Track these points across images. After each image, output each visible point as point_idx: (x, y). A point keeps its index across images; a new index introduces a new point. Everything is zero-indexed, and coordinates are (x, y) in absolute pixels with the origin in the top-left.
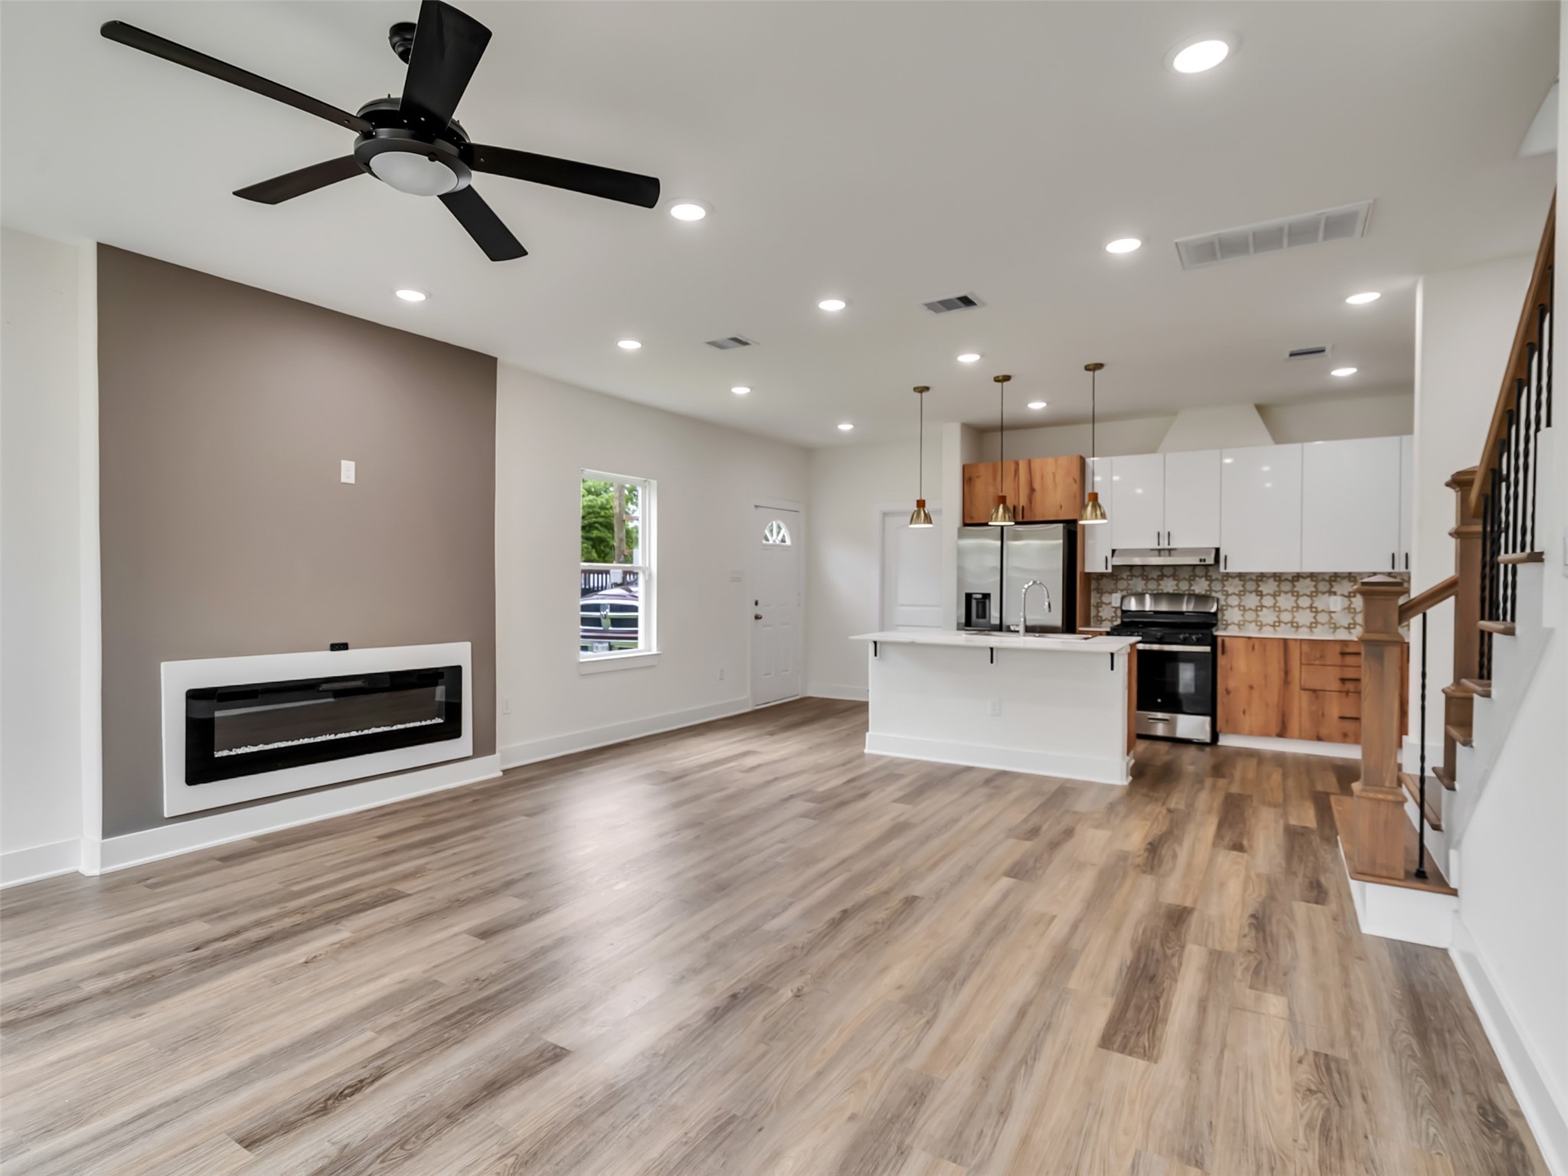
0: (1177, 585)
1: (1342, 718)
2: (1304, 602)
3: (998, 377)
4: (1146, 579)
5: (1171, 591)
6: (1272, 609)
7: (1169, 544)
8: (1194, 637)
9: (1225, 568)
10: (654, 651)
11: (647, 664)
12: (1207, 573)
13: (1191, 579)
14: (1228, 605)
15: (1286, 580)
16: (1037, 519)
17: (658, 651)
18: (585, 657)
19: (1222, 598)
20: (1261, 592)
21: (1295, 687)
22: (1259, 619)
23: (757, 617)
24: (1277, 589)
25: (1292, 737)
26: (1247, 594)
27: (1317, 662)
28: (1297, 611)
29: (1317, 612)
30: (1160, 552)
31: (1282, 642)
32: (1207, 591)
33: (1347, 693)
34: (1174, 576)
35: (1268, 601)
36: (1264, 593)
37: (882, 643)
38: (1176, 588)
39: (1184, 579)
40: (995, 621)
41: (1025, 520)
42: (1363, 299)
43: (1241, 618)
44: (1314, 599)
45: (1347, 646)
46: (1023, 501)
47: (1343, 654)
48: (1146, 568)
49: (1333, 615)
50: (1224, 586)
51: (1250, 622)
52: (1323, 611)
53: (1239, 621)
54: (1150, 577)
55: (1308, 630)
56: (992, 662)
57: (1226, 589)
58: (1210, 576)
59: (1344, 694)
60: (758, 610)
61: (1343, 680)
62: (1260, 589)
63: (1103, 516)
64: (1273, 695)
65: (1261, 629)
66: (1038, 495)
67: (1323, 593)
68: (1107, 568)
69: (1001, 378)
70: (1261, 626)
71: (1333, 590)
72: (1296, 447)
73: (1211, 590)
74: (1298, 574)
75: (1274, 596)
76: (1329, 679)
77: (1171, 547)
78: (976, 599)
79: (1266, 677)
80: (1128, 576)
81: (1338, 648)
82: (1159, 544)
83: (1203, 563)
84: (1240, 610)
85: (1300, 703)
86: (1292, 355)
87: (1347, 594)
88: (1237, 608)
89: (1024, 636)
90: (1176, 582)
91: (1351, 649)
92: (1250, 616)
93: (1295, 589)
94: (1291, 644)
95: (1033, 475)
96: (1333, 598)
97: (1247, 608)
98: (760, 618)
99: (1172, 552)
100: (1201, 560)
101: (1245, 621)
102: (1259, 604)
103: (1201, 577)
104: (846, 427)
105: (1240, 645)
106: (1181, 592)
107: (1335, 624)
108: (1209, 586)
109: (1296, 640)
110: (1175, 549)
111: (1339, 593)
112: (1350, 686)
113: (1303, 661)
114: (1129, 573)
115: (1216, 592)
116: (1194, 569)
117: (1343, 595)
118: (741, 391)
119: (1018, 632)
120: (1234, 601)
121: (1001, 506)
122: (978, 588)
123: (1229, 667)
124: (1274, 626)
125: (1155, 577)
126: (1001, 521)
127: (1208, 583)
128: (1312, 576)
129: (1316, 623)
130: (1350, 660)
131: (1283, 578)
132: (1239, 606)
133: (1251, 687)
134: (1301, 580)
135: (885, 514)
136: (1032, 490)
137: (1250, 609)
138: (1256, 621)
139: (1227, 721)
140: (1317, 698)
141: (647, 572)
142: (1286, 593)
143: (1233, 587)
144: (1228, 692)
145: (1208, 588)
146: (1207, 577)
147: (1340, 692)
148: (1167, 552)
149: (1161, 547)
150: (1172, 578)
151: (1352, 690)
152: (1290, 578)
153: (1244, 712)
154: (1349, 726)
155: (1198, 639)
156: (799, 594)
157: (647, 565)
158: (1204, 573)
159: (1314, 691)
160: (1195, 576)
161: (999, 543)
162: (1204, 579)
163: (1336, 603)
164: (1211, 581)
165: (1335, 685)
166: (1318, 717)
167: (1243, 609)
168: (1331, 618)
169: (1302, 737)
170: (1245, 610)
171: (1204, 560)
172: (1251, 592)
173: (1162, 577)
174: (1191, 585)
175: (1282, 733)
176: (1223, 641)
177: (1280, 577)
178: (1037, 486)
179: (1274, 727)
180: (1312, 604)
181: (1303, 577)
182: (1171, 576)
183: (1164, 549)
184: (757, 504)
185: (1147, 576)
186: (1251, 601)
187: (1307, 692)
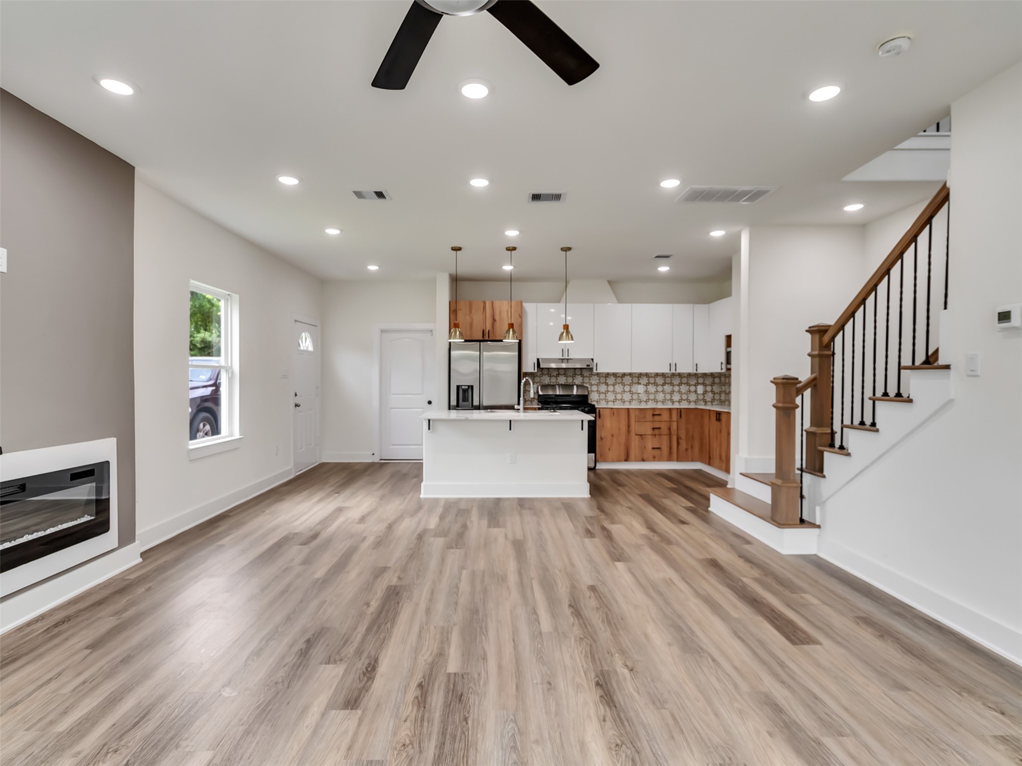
0: (566, 380)
1: (653, 448)
2: (627, 388)
3: (509, 247)
4: (550, 376)
5: (563, 383)
6: (612, 393)
7: (568, 356)
8: (586, 409)
9: (597, 370)
10: (237, 436)
11: (231, 447)
12: (581, 373)
13: (574, 376)
14: (592, 391)
15: (619, 376)
16: (497, 339)
17: (240, 435)
18: (194, 444)
19: (589, 387)
20: (607, 383)
21: (633, 434)
22: (607, 398)
23: (297, 405)
24: (615, 382)
25: (631, 461)
26: (601, 384)
27: (642, 420)
28: (624, 393)
29: (632, 394)
30: (562, 360)
31: (627, 410)
32: (581, 383)
33: (655, 435)
34: (565, 375)
35: (611, 388)
36: (609, 384)
37: (435, 420)
38: (566, 381)
39: (570, 376)
40: (476, 403)
41: (490, 339)
42: (717, 234)
43: (598, 398)
44: (632, 387)
45: (655, 411)
46: (488, 327)
47: (654, 415)
48: (550, 370)
49: (640, 395)
50: (590, 380)
51: (602, 400)
52: (635, 393)
53: (597, 399)
54: (552, 375)
55: (629, 403)
56: (510, 429)
57: (591, 381)
58: (583, 375)
59: (654, 436)
60: (298, 400)
61: (654, 429)
62: (607, 382)
63: (572, 339)
64: (623, 439)
65: (607, 403)
66: (497, 324)
67: (635, 384)
68: (534, 370)
69: (511, 248)
70: (607, 402)
71: (640, 382)
72: (628, 306)
73: (583, 383)
74: (624, 373)
75: (614, 385)
76: (647, 429)
77: (569, 357)
78: (463, 389)
79: (619, 429)
80: (540, 374)
81: (651, 412)
82: (563, 356)
83: (588, 367)
84: (598, 393)
85: (635, 442)
86: (657, 257)
87: (645, 384)
88: (596, 392)
89: (524, 412)
90: (566, 378)
91: (657, 413)
92: (602, 396)
93: (623, 382)
94: (631, 411)
95: (495, 312)
96: (640, 386)
97: (601, 392)
98: (299, 406)
99: (569, 361)
100: (587, 366)
101: (600, 399)
102: (606, 390)
103: (578, 375)
104: (373, 268)
105: (607, 412)
106: (568, 384)
107: (640, 400)
108: (583, 380)
109: (633, 409)
110: (572, 359)
111: (642, 383)
112: (656, 432)
113: (636, 420)
114: (541, 373)
115: (586, 383)
116: (575, 370)
117: (644, 385)
118: (333, 232)
119: (519, 409)
120: (594, 388)
121: (511, 330)
122: (465, 382)
123: (602, 425)
124: (613, 402)
125: (555, 375)
126: (512, 339)
127: (582, 378)
128: (630, 374)
129: (632, 399)
130: (657, 418)
131: (617, 376)
132: (597, 391)
133: (613, 436)
134: (626, 376)
135: (382, 331)
136: (494, 320)
137: (602, 393)
138: (605, 399)
139: (601, 455)
140: (642, 439)
141: (230, 371)
142: (619, 384)
143: (595, 380)
144: (602, 439)
145: (582, 381)
146: (582, 375)
147: (652, 435)
148: (566, 361)
149: (564, 358)
150: (563, 376)
151: (657, 433)
152: (621, 376)
153: (609, 449)
154: (656, 452)
155: (589, 410)
156: (317, 388)
157: (230, 365)
158: (580, 373)
159: (641, 435)
160: (576, 374)
161: (479, 353)
162: (580, 376)
163: (640, 389)
164: (584, 377)
165: (650, 432)
166: (643, 449)
167: (599, 392)
168: (639, 397)
169: (636, 460)
170: (600, 393)
171: (589, 366)
172: (603, 383)
173: (558, 375)
174: (573, 380)
175: (627, 459)
176: (599, 411)
177: (616, 375)
178: (497, 318)
179: (623, 457)
180: (630, 389)
181: (626, 375)
182: (563, 374)
183: (565, 359)
184: (297, 319)
185: (550, 374)
186: (603, 388)
187: (638, 436)
